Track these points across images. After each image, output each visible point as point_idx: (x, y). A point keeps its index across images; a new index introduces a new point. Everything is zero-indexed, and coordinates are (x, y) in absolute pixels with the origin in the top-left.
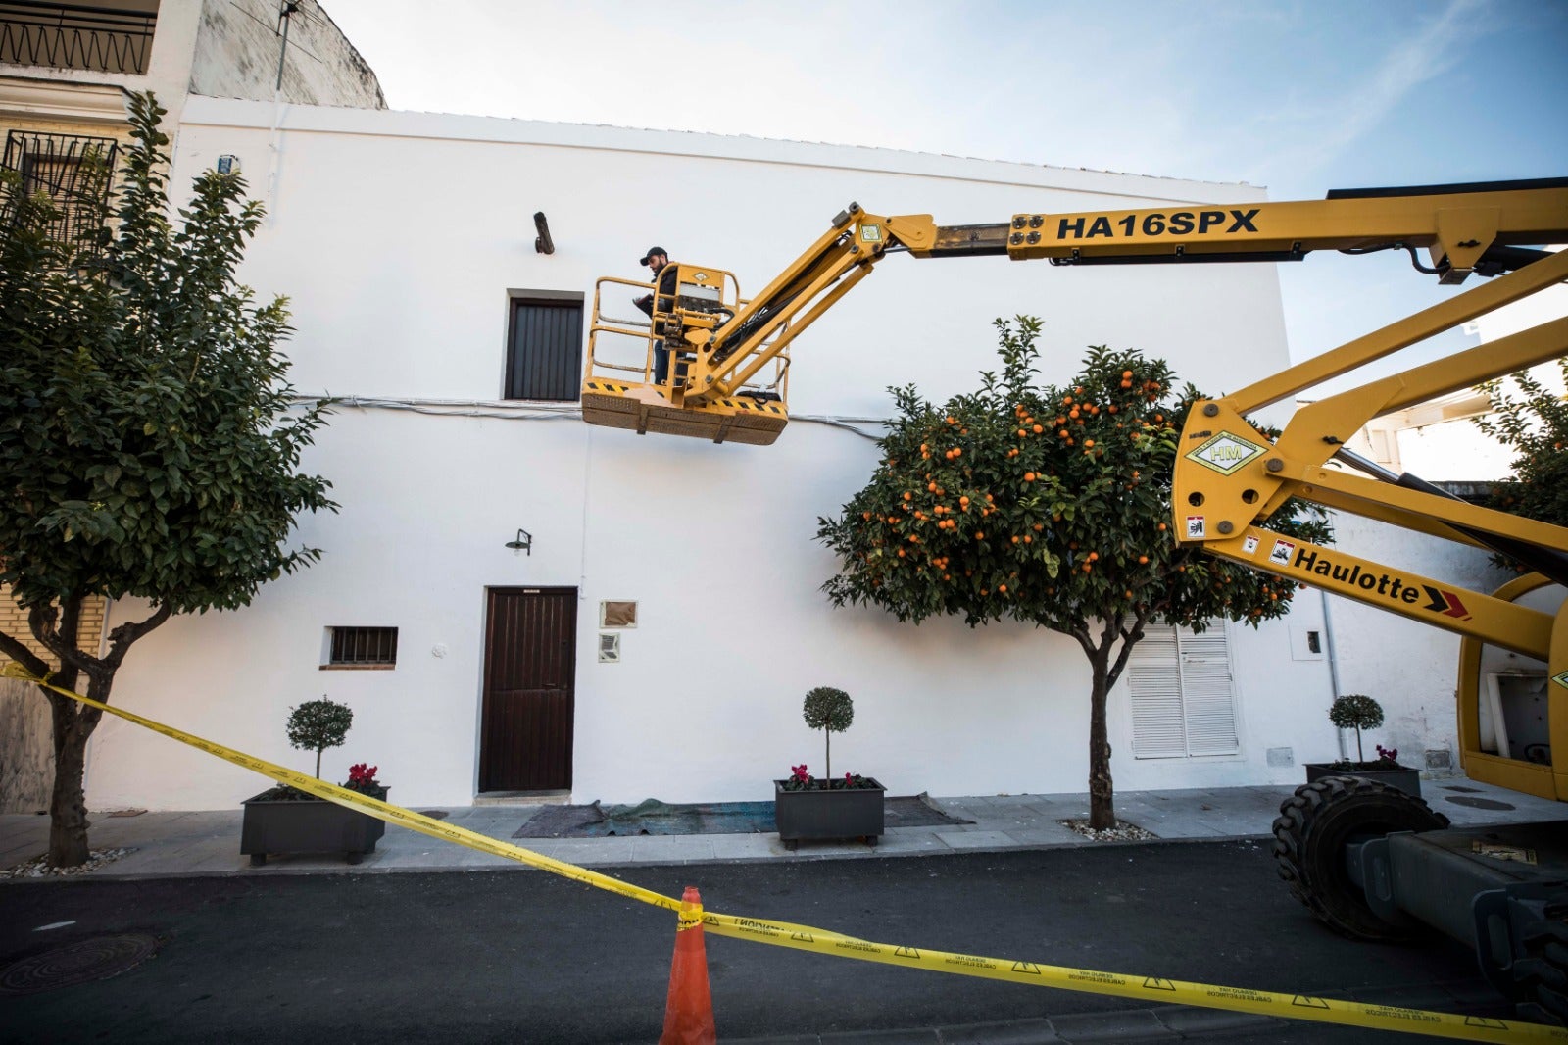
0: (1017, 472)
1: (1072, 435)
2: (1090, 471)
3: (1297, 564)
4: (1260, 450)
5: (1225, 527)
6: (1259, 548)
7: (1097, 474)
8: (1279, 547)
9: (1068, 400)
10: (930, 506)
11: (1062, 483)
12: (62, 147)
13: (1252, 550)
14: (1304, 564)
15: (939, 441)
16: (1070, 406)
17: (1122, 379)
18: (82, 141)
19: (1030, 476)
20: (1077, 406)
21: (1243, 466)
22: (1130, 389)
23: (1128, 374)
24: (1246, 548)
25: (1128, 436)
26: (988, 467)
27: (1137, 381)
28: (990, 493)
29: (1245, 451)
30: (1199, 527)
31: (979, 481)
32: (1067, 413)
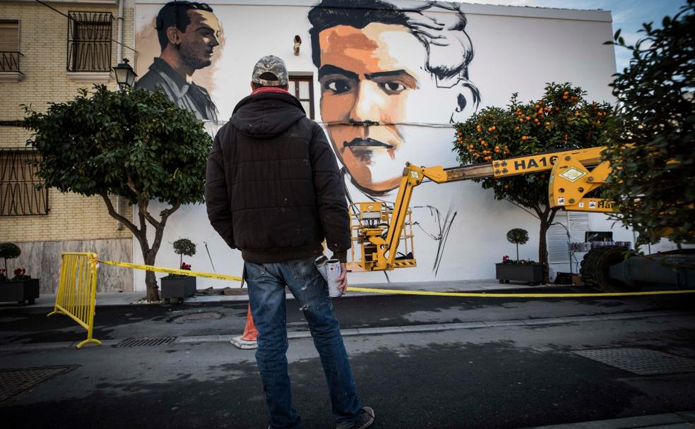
0: (519, 135)
1: (540, 121)
2: (548, 135)
3: (599, 207)
4: (585, 173)
5: (572, 201)
6: (584, 205)
7: (552, 136)
8: (591, 203)
9: (538, 106)
10: (481, 151)
11: (538, 140)
12: (90, 17)
13: (583, 206)
14: (601, 206)
15: (485, 124)
16: (538, 109)
17: (563, 95)
18: (98, 14)
19: (524, 138)
20: (542, 109)
21: (578, 179)
22: (567, 99)
23: (566, 93)
24: (580, 206)
25: (566, 118)
26: (506, 134)
27: (570, 95)
28: (507, 145)
29: (580, 174)
30: (562, 201)
31: (501, 140)
32: (538, 112)
